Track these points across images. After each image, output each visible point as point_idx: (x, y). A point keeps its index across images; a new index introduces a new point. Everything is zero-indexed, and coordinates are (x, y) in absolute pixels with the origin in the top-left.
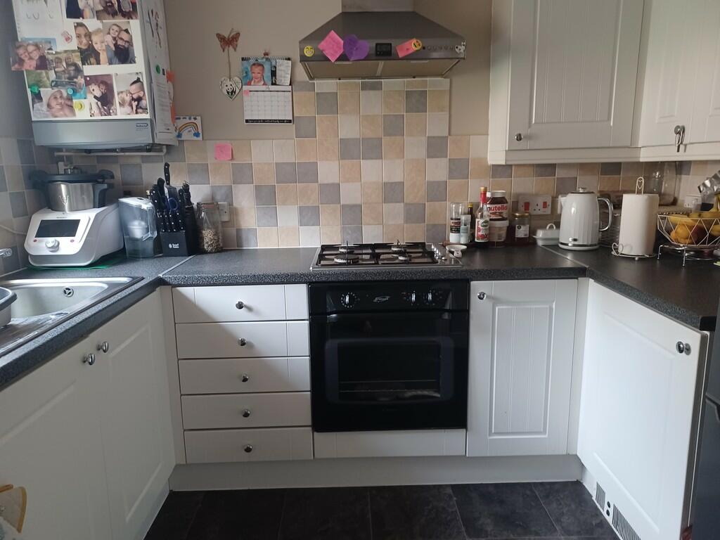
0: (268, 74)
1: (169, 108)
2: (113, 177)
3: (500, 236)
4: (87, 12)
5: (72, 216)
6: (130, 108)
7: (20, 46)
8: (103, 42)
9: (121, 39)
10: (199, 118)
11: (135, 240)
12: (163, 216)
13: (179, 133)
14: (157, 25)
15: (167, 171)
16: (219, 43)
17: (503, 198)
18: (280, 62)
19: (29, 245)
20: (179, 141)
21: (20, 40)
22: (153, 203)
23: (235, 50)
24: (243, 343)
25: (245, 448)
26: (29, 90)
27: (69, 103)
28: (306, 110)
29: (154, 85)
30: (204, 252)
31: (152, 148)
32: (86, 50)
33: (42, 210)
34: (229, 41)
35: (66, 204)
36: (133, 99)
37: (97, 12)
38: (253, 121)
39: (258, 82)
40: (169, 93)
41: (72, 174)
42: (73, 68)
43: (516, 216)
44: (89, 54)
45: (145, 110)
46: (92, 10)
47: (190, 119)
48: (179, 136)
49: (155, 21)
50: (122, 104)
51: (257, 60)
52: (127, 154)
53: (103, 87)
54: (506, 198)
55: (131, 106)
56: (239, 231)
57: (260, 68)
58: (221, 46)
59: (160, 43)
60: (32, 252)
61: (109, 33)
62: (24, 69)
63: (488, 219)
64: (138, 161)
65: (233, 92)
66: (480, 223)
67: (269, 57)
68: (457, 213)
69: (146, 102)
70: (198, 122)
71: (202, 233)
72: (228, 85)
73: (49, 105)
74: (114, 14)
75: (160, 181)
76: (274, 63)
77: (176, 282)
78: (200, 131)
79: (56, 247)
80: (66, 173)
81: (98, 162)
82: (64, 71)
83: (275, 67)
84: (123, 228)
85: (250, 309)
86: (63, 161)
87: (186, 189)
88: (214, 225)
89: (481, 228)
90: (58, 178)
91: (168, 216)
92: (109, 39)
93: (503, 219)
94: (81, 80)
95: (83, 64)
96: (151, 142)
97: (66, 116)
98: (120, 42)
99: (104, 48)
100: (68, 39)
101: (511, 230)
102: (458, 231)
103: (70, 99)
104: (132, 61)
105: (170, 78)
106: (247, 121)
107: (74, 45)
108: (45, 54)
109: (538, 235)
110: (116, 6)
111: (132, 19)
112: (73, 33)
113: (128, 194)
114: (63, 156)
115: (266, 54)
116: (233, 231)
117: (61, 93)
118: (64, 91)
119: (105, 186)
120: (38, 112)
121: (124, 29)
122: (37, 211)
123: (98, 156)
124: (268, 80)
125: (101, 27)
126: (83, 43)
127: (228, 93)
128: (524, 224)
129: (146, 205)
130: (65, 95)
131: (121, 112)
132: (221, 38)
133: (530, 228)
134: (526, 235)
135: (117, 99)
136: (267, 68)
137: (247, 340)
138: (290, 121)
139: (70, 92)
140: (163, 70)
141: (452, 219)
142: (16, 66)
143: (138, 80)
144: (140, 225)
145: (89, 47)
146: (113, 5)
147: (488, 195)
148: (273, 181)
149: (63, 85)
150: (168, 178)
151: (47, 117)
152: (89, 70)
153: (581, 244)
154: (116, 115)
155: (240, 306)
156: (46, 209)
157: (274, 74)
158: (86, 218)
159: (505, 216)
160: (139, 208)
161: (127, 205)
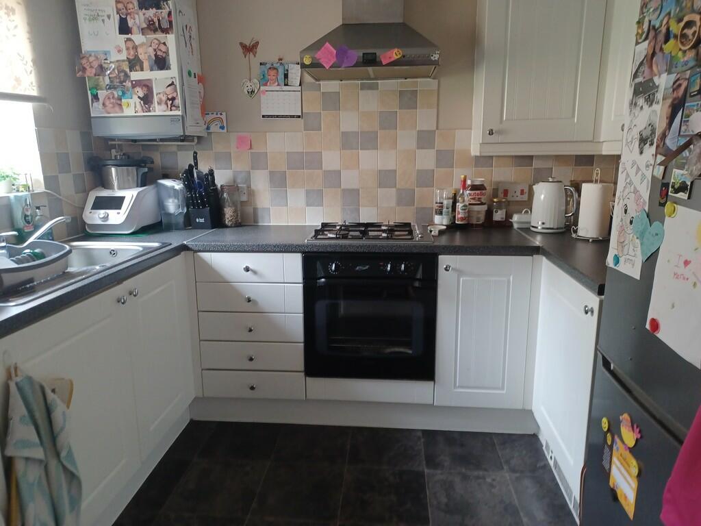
0: (281, 76)
1: (199, 106)
2: (152, 162)
3: (478, 219)
4: (135, 29)
5: (119, 193)
6: (166, 106)
7: (83, 57)
8: (146, 53)
9: (160, 50)
10: (224, 114)
11: (169, 215)
12: (192, 196)
13: (208, 126)
14: (190, 37)
15: (195, 158)
16: (242, 50)
17: (483, 185)
18: (291, 66)
19: (85, 215)
20: (208, 133)
21: (83, 52)
22: (184, 184)
23: (255, 56)
24: (249, 300)
25: (250, 386)
26: (89, 92)
27: (119, 102)
28: (313, 107)
29: (186, 87)
30: (225, 226)
31: (184, 138)
32: (134, 59)
33: (97, 188)
34: (250, 49)
35: (116, 184)
36: (168, 99)
37: (142, 29)
38: (269, 116)
39: (274, 83)
40: (200, 92)
41: (121, 159)
42: (123, 74)
43: (494, 202)
44: (135, 63)
45: (177, 107)
46: (138, 27)
47: (217, 114)
48: (208, 128)
49: (188, 34)
50: (159, 103)
51: (272, 65)
52: (165, 143)
53: (145, 89)
54: (485, 185)
55: (167, 104)
56: (255, 210)
57: (275, 71)
58: (244, 53)
59: (192, 52)
60: (88, 221)
61: (151, 46)
62: (86, 76)
63: (467, 204)
64: (175, 149)
65: (253, 92)
66: (460, 207)
67: (283, 62)
68: (441, 197)
69: (178, 101)
70: (224, 117)
71: (224, 210)
72: (249, 86)
73: (104, 104)
74: (155, 31)
75: (190, 166)
76: (286, 68)
77: (197, 249)
78: (225, 125)
79: (106, 218)
80: (116, 159)
81: (143, 150)
82: (116, 77)
83: (287, 70)
84: (161, 205)
85: (255, 272)
86: (115, 148)
87: (211, 173)
88: (234, 204)
89: (460, 211)
90: (110, 162)
91: (196, 195)
92: (151, 50)
93: (482, 204)
94: (128, 84)
95: (131, 71)
96: (182, 134)
97: (117, 113)
98: (159, 53)
99: (147, 58)
100: (120, 51)
101: (489, 213)
102: (441, 213)
103: (121, 100)
104: (168, 68)
105: (201, 80)
106: (263, 116)
107: (123, 56)
108: (102, 63)
109: (513, 218)
110: (157, 24)
111: (169, 33)
112: (123, 46)
113: (166, 176)
114: (115, 145)
115: (280, 59)
116: (250, 210)
117: (114, 94)
118: (115, 93)
119: (146, 170)
120: (96, 110)
121: (162, 42)
122: (94, 188)
123: (142, 145)
124: (282, 82)
125: (145, 41)
126: (131, 55)
127: (248, 92)
128: (501, 209)
129: (178, 185)
130: (116, 96)
131: (158, 110)
132: (243, 46)
133: (506, 212)
134: (502, 218)
135: (156, 99)
136: (281, 71)
137: (252, 297)
138: (299, 117)
139: (120, 93)
140: (195, 74)
141: (436, 203)
142: (80, 73)
143: (172, 84)
144: (173, 202)
145: (135, 57)
146: (154, 23)
147: (469, 182)
148: (284, 168)
149: (115, 88)
150: (196, 164)
151: (103, 113)
152: (136, 76)
153: (548, 227)
154: (155, 111)
155: (247, 269)
156: (100, 188)
157: (286, 76)
158: (130, 195)
159: (483, 201)
160: (173, 188)
161: (163, 185)
